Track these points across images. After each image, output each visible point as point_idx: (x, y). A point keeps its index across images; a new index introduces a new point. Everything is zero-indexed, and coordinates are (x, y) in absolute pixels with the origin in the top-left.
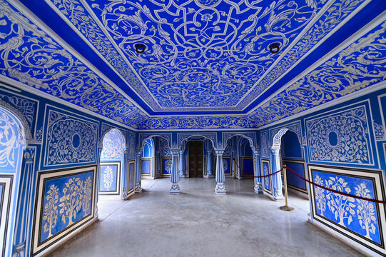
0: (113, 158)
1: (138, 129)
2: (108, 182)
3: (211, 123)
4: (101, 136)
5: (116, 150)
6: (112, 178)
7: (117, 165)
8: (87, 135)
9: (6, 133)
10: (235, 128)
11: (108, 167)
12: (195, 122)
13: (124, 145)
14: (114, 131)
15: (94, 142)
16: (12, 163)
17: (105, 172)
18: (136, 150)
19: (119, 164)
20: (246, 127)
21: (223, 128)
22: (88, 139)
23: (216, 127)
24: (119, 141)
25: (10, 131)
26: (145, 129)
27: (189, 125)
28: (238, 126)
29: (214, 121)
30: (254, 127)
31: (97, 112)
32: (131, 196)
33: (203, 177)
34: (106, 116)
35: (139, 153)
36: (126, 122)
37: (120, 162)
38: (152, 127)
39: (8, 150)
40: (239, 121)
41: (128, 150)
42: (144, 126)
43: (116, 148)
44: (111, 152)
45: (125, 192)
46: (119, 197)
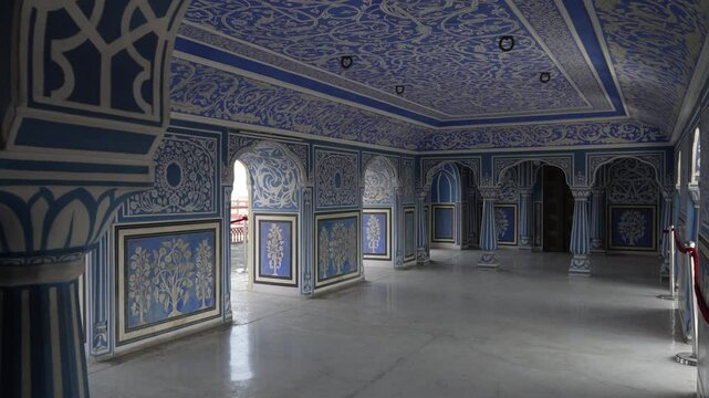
0: (379, 202)
1: (418, 150)
3: (560, 135)
4: (362, 170)
5: (383, 189)
6: (379, 233)
8: (348, 171)
9: (288, 176)
10: (613, 143)
11: (372, 216)
12: (524, 134)
13: (394, 181)
14: (378, 160)
15: (355, 180)
16: (295, 204)
18: (417, 189)
19: (388, 211)
20: (640, 141)
21: (587, 143)
22: (348, 177)
23: (572, 141)
24: (386, 174)
25: (290, 174)
26: (431, 149)
27: (514, 140)
28: (619, 140)
29: (564, 132)
30: (659, 140)
31: (356, 140)
34: (367, 142)
36: (396, 144)
37: (390, 209)
38: (442, 147)
39: (291, 191)
40: (621, 130)
41: (401, 189)
42: (429, 145)
43: (382, 185)
44: (376, 192)
45: (400, 258)
46: (390, 264)
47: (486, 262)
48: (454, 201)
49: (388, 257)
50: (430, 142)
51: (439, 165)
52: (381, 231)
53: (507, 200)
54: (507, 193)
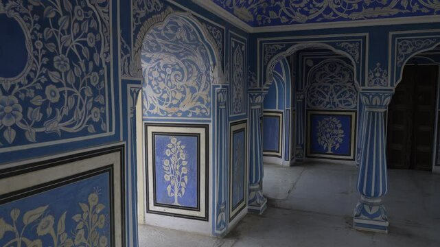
0: (185, 114)
1: (254, 24)
2: (175, 182)
5: (193, 90)
6: (184, 170)
7: (198, 136)
8: (64, 22)
11: (174, 140)
13: (215, 74)
17: (168, 153)
18: (251, 92)
19: (202, 131)
22: (71, 43)
24: (199, 61)
26: (276, 22)
32: (240, 222)
33: (431, 170)
35: (259, 99)
37: (207, 127)
38: (298, 16)
41: (227, 90)
42: (273, 14)
43: (191, 83)
44: (179, 96)
45: (223, 215)
46: (206, 228)
47: (372, 217)
48: (283, 108)
49: (202, 214)
50: (277, 9)
51: (289, 50)
52: (189, 166)
53: (342, 106)
54: (343, 99)
